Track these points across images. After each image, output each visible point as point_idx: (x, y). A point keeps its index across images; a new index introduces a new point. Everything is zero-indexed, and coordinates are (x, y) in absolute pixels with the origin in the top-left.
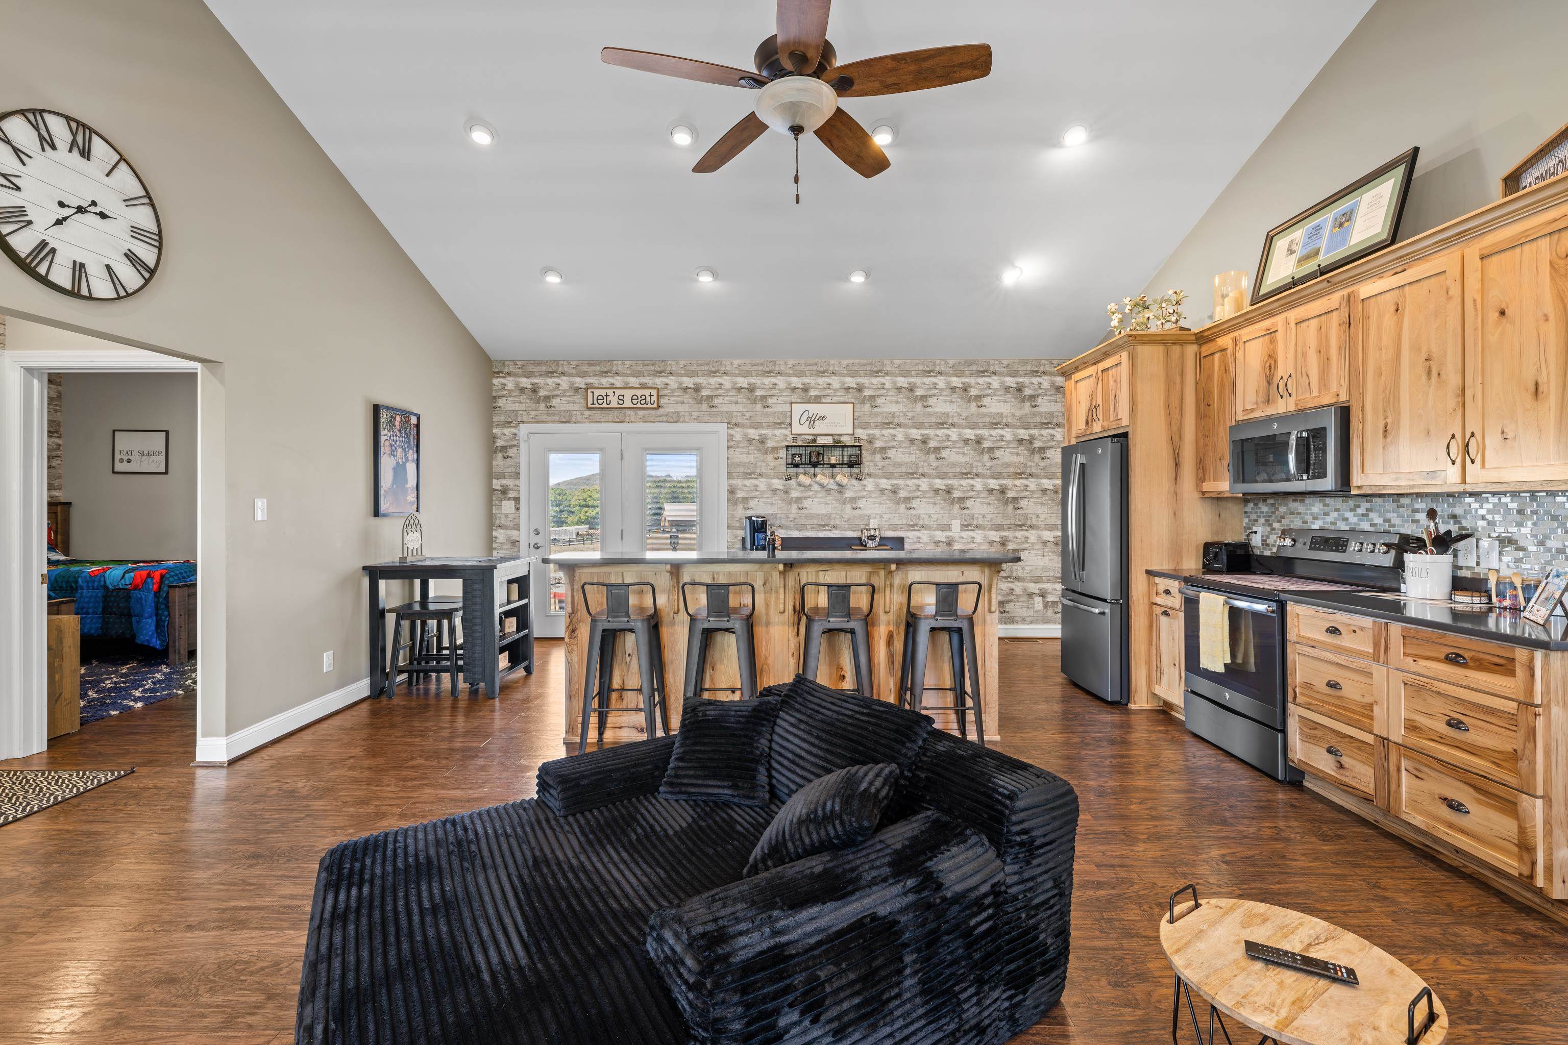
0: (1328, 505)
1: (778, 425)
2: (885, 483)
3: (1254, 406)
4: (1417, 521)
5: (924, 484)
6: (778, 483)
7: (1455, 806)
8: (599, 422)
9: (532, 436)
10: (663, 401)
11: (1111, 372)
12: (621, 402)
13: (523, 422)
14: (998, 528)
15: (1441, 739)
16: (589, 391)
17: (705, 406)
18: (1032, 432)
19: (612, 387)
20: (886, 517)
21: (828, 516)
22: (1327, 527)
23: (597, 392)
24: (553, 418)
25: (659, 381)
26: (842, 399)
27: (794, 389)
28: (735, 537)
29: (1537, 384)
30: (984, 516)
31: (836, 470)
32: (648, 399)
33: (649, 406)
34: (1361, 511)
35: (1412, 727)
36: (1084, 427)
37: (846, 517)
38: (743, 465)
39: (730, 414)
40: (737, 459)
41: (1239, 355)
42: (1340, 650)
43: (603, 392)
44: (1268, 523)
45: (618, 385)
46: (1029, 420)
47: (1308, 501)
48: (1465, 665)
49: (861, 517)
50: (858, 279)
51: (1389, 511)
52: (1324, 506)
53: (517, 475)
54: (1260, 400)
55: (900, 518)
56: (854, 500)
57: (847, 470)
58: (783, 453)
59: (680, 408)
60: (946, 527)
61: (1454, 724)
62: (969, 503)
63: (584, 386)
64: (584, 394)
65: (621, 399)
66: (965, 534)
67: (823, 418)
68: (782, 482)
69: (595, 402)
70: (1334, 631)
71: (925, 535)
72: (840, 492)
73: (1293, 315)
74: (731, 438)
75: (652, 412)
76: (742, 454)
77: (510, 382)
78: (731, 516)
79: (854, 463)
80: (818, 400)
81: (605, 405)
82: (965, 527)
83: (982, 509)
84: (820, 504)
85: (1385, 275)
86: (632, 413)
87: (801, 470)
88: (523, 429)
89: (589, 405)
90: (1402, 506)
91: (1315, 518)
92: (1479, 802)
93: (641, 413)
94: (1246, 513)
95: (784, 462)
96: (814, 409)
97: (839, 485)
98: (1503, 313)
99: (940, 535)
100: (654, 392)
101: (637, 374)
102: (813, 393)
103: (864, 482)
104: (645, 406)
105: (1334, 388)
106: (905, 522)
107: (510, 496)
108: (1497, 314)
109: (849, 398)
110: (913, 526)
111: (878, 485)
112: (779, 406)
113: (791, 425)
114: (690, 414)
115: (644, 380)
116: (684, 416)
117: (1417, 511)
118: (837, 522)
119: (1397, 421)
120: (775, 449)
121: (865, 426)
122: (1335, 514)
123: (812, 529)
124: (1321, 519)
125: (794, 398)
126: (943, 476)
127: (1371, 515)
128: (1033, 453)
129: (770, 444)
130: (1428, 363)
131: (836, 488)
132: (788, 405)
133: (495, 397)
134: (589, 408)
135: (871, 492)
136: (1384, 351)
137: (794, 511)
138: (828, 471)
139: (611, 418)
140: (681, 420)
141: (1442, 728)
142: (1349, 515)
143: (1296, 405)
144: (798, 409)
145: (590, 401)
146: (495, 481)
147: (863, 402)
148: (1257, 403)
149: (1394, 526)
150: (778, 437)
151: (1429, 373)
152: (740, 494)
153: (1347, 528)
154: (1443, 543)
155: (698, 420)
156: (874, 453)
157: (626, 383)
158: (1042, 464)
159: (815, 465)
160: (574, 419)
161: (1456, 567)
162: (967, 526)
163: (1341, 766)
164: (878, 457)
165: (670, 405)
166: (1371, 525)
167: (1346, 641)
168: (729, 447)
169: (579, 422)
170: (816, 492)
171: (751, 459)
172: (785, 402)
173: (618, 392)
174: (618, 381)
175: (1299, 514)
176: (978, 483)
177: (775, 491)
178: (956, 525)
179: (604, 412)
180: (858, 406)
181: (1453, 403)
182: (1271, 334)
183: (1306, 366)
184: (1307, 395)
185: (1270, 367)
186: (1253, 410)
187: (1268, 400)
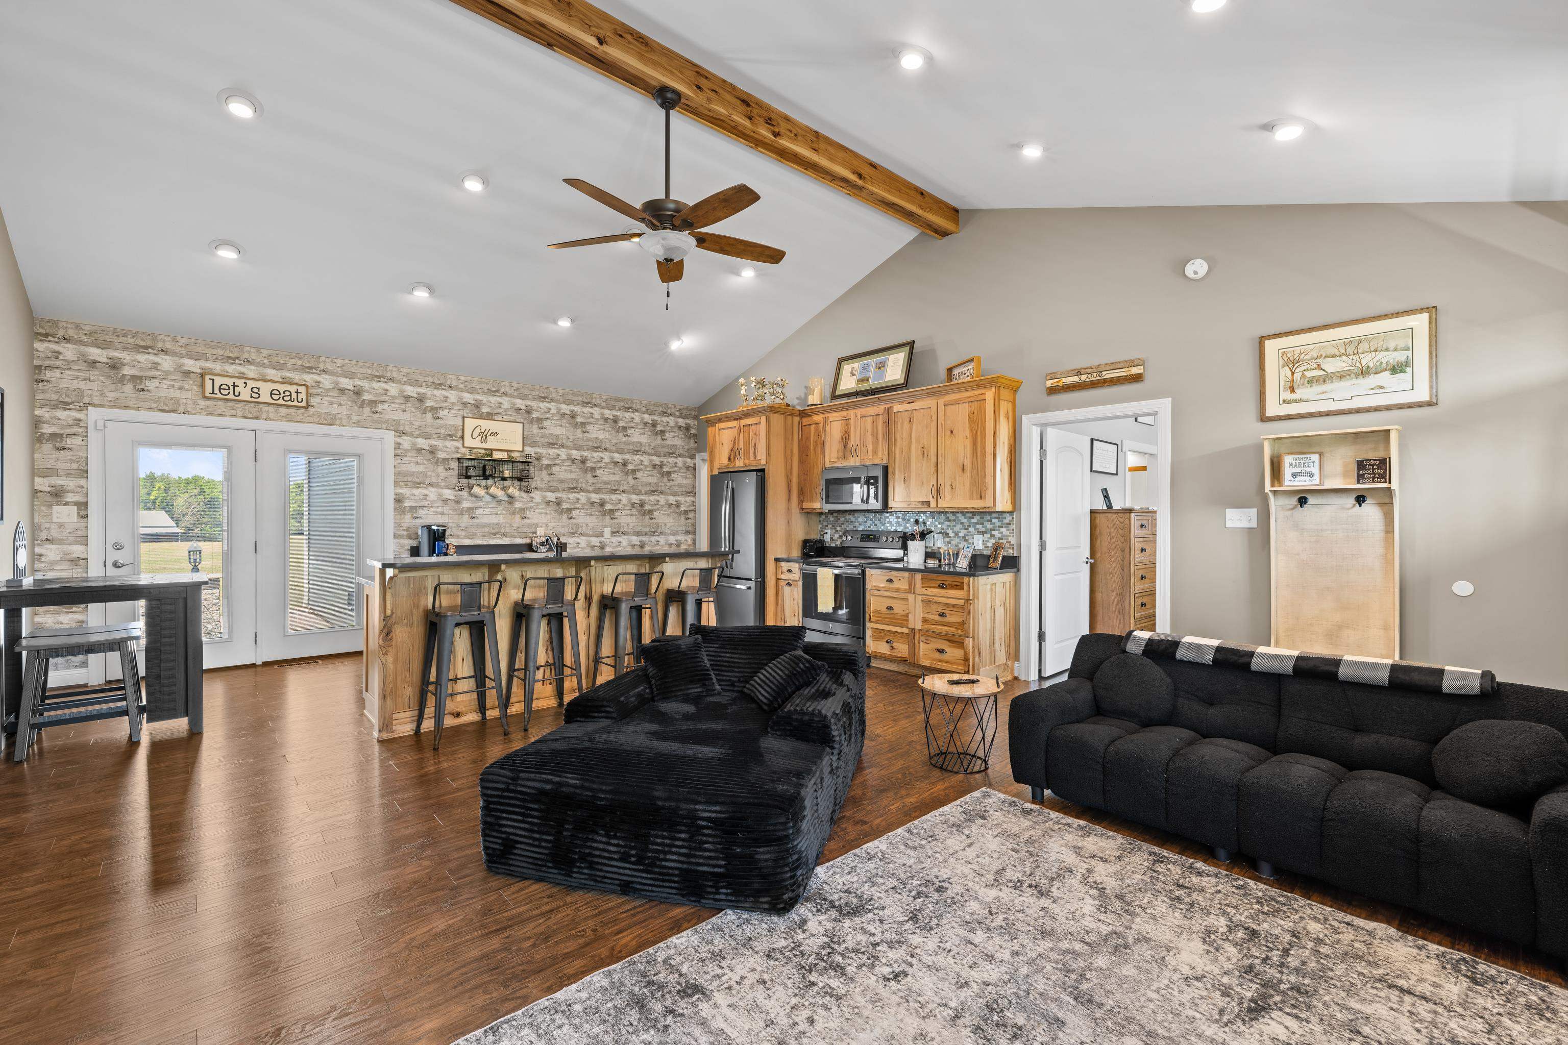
1: (450, 437)
2: (551, 496)
3: (836, 460)
5: (583, 497)
6: (448, 493)
7: (941, 651)
8: (222, 415)
9: (108, 423)
10: (313, 400)
11: (751, 427)
12: (256, 396)
13: (93, 405)
14: (638, 534)
15: (937, 623)
16: (207, 377)
17: (367, 411)
18: (662, 459)
19: (242, 376)
20: (551, 525)
21: (499, 525)
22: (866, 529)
23: (219, 381)
24: (147, 405)
25: (308, 378)
26: (512, 418)
27: (466, 404)
28: (402, 546)
30: (628, 525)
31: (507, 483)
32: (294, 396)
33: (295, 403)
35: (925, 621)
36: (726, 461)
37: (515, 525)
38: (412, 474)
39: (397, 422)
40: (404, 468)
41: (827, 428)
42: (892, 590)
43: (230, 382)
44: (834, 527)
45: (251, 375)
46: (660, 450)
48: (946, 588)
49: (529, 526)
50: (564, 323)
52: (865, 517)
53: (84, 473)
54: (839, 457)
55: (563, 527)
56: (522, 510)
57: (517, 483)
58: (454, 464)
59: (335, 409)
60: (600, 534)
61: (942, 615)
62: (617, 514)
63: (199, 371)
64: (199, 380)
65: (255, 392)
66: (615, 540)
67: (495, 434)
68: (453, 492)
69: (216, 391)
70: (890, 581)
71: (583, 541)
72: (510, 503)
73: (860, 412)
74: (398, 445)
75: (300, 411)
76: (410, 463)
77: (69, 352)
78: (398, 525)
79: (522, 477)
80: (489, 416)
81: (231, 396)
82: (614, 533)
83: (626, 519)
84: (491, 514)
85: (903, 402)
86: (271, 409)
87: (472, 481)
88: (94, 415)
89: (207, 394)
91: (860, 524)
92: (950, 646)
93: (284, 411)
94: (820, 521)
95: (456, 472)
96: (486, 424)
97: (510, 496)
98: (952, 432)
99: (595, 541)
100: (302, 389)
101: (279, 367)
102: (485, 409)
103: (532, 495)
104: (290, 403)
105: (880, 456)
106: (566, 530)
107: (68, 500)
108: (950, 432)
109: (519, 418)
110: (573, 533)
111: (544, 497)
112: (451, 419)
113: (463, 438)
114: (349, 418)
115: (288, 374)
116: (341, 419)
118: (508, 530)
119: (910, 476)
120: (446, 460)
121: (533, 444)
122: (870, 522)
123: (484, 537)
124: (863, 525)
125: (466, 412)
126: (598, 491)
128: (662, 476)
129: (441, 455)
130: (923, 449)
131: (506, 499)
132: (460, 419)
133: (38, 368)
134: (205, 398)
135: (538, 503)
136: (904, 441)
137: (517, 520)
138: (500, 483)
139: (240, 413)
140: (338, 422)
141: (937, 618)
142: (877, 522)
143: (861, 462)
144: (470, 423)
145: (209, 388)
146: (37, 480)
147: (532, 422)
150: (449, 448)
151: (923, 454)
152: (408, 503)
154: (923, 535)
155: (359, 424)
156: (541, 469)
157: (263, 375)
158: (669, 484)
159: (486, 478)
160: (182, 408)
161: (926, 547)
162: (616, 533)
163: (893, 648)
164: (544, 473)
165: (322, 405)
167: (896, 585)
168: (396, 456)
169: (189, 413)
170: (487, 502)
171: (420, 468)
172: (457, 416)
173: (251, 384)
174: (251, 371)
175: (851, 522)
176: (624, 498)
177: (446, 501)
178: (607, 532)
179: (230, 404)
180: (527, 426)
181: (933, 469)
182: (847, 420)
183: (866, 442)
184: (867, 457)
185: (846, 439)
186: (835, 462)
187: (845, 457)
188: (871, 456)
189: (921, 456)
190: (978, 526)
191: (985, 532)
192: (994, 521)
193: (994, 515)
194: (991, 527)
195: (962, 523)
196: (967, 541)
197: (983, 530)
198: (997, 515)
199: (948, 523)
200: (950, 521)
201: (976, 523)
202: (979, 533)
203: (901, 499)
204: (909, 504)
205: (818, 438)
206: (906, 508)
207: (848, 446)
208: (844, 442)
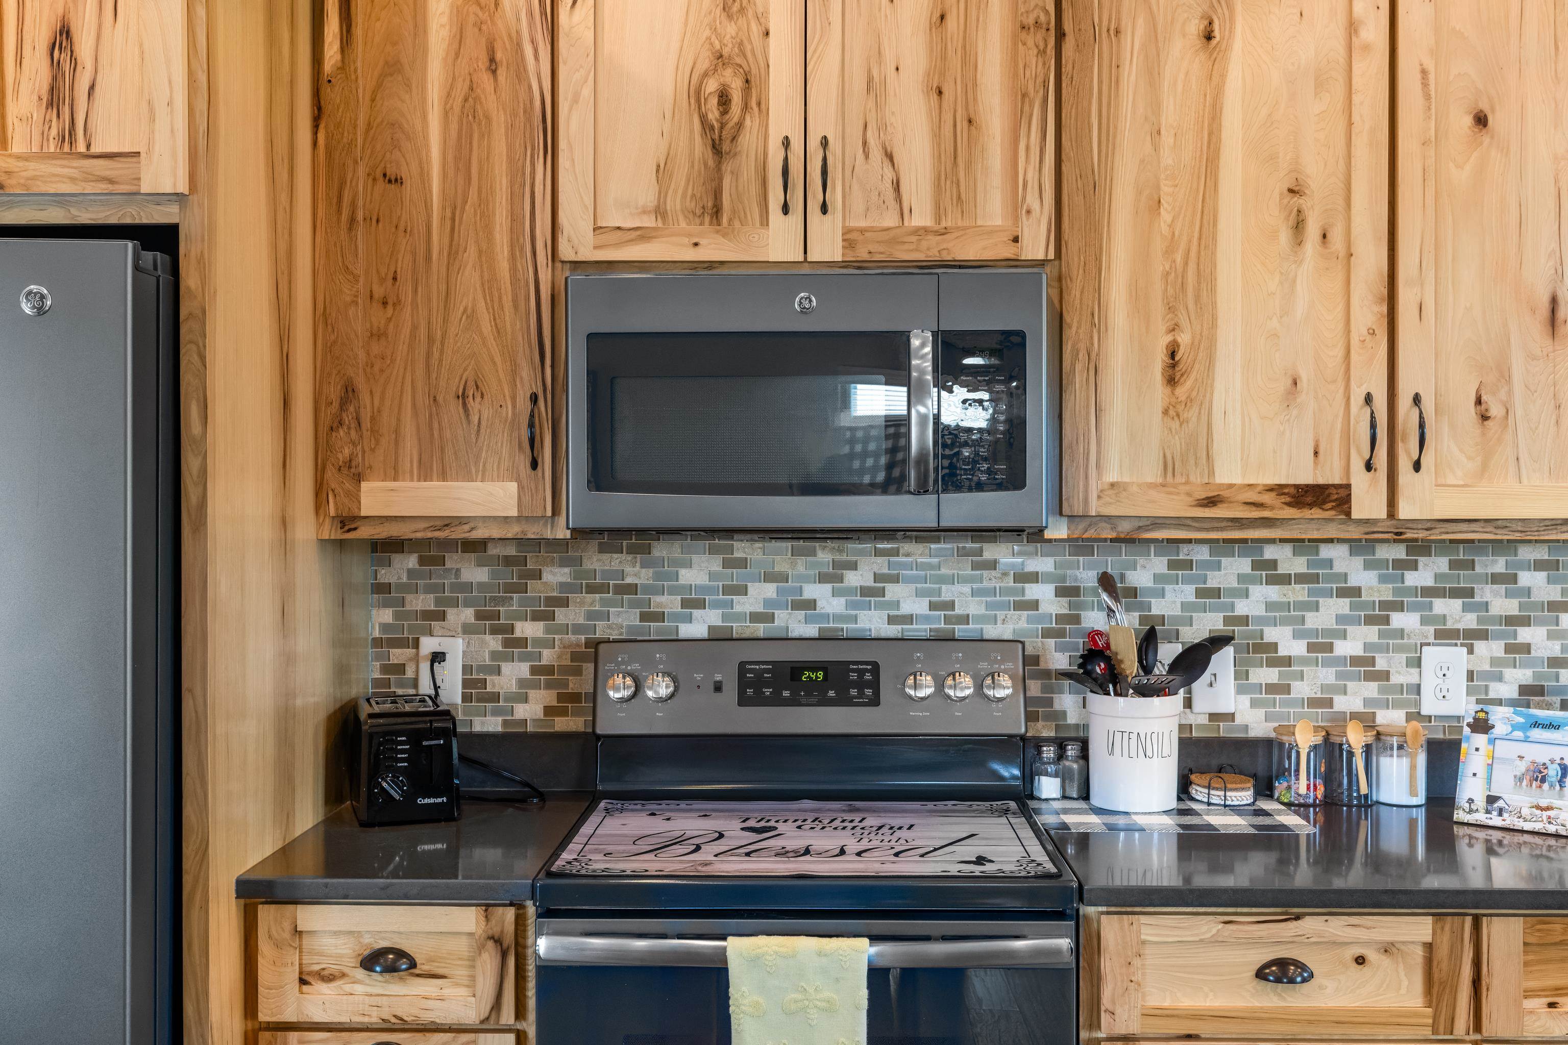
0: (743, 563)
3: (649, 222)
4: (1034, 605)
22: (740, 628)
29: (1554, 301)
34: (859, 579)
44: (491, 622)
47: (660, 550)
51: (950, 580)
52: (727, 564)
54: (674, 203)
90: (992, 565)
91: (693, 603)
94: (382, 589)
98: (1481, 120)
108: (1468, 120)
117: (1034, 578)
122: (770, 590)
124: (716, 605)
127: (893, 591)
130: (1295, 200)
136: (1167, 139)
142: (813, 591)
143: (849, 244)
148: (660, 211)
149: (965, 619)
151: (1299, 226)
153: (811, 631)
166: (892, 620)
175: (632, 589)
181: (1368, 313)
183: (882, 127)
184: (890, 220)
185: (724, 99)
186: (643, 235)
187: (717, 212)
188: (921, 218)
189: (1284, 236)
190: (1440, 606)
191: (1482, 635)
192: (1526, 578)
193: (1527, 553)
194: (1511, 607)
197: (1470, 621)
198: (1541, 553)
199: (1274, 593)
201: (1428, 592)
202: (1446, 635)
203: (1152, 473)
204: (1211, 502)
205: (485, 78)
206: (1179, 522)
207: (749, 140)
208: (713, 115)
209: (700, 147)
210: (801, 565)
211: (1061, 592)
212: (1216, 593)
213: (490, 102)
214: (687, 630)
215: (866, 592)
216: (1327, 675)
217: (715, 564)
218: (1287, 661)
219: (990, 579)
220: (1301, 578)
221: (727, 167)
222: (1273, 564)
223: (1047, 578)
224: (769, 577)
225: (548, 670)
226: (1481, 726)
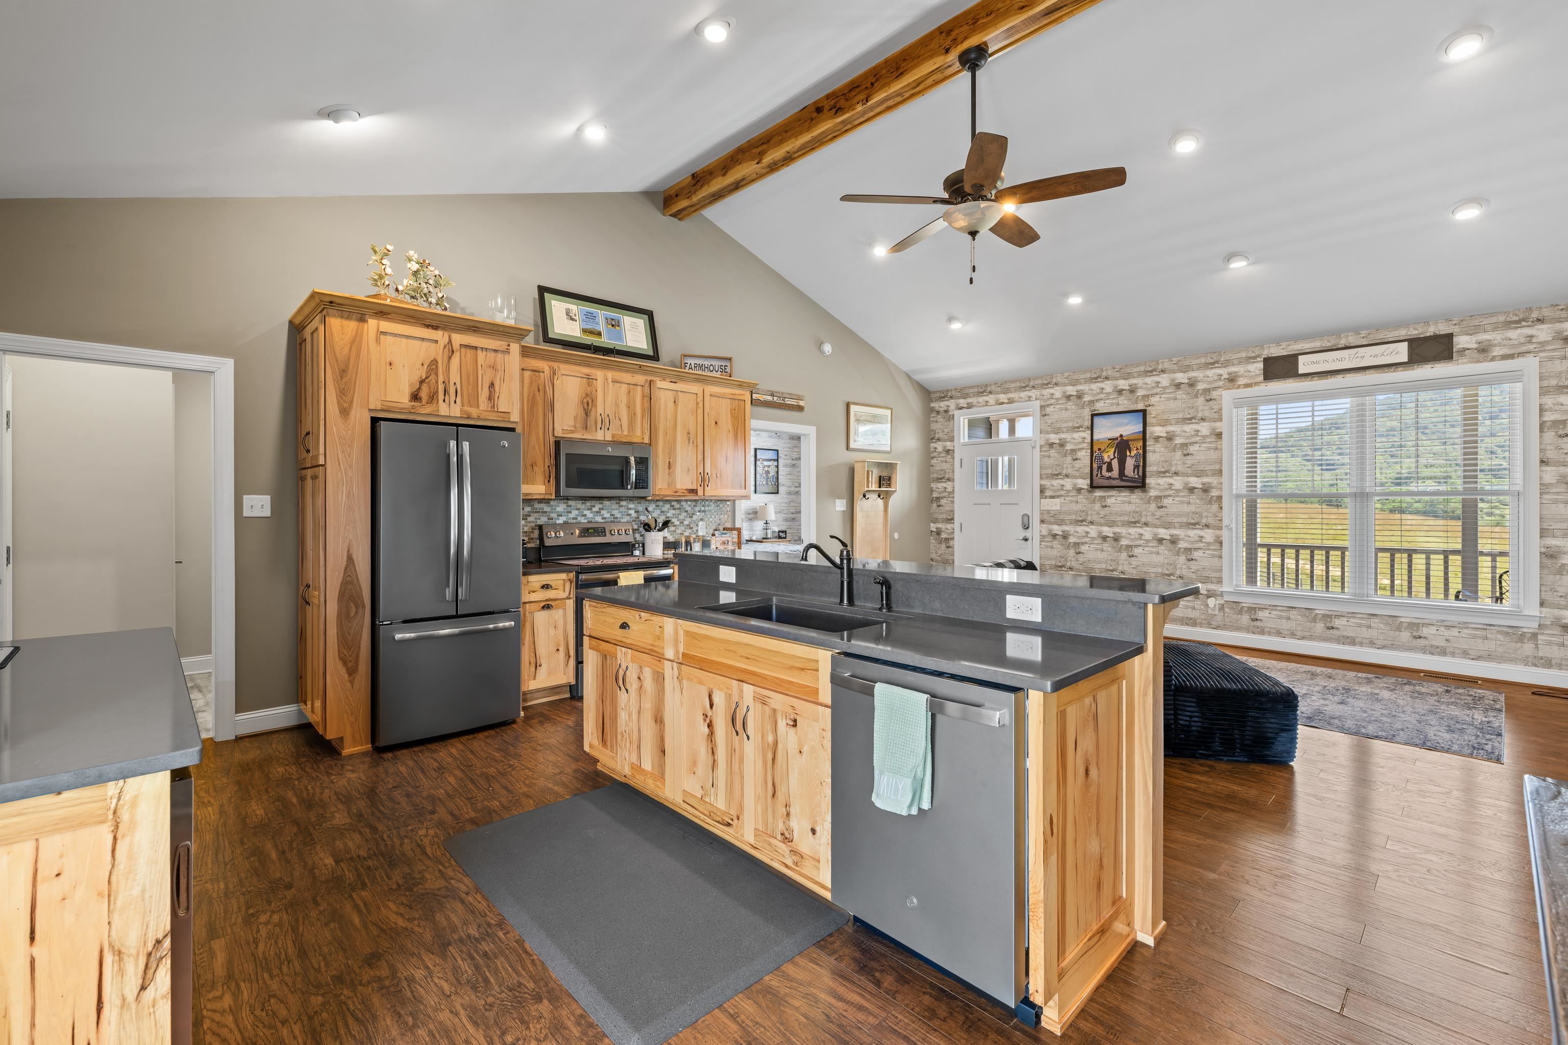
0: (571, 506)
3: (573, 429)
4: (630, 515)
29: (727, 457)
34: (595, 509)
36: (404, 400)
41: (557, 383)
51: (614, 509)
52: (567, 506)
54: (578, 425)
85: (667, 380)
90: (622, 506)
98: (716, 423)
105: (638, 432)
108: (714, 423)
117: (630, 509)
119: (675, 461)
122: (577, 512)
124: (565, 516)
127: (602, 512)
130: (689, 435)
136: (668, 422)
142: (586, 512)
143: (613, 437)
148: (575, 427)
149: (617, 518)
151: (689, 440)
153: (586, 521)
166: (603, 518)
181: (700, 457)
182: (590, 379)
183: (618, 413)
184: (620, 433)
185: (588, 404)
186: (572, 432)
187: (586, 428)
188: (626, 433)
189: (687, 442)
190: (701, 514)
195: (686, 511)
196: (691, 528)
199: (673, 512)
200: (674, 509)
201: (699, 511)
203: (666, 486)
204: (676, 492)
205: (537, 393)
206: (670, 496)
207: (593, 413)
208: (586, 407)
209: (583, 414)
210: (583, 506)
211: (636, 512)
212: (663, 512)
213: (538, 399)
214: (558, 522)
215: (597, 512)
216: (683, 528)
217: (565, 506)
218: (675, 526)
219: (622, 509)
220: (678, 509)
221: (589, 418)
222: (673, 506)
223: (633, 509)
224: (577, 509)
225: (526, 532)
226: (713, 535)
